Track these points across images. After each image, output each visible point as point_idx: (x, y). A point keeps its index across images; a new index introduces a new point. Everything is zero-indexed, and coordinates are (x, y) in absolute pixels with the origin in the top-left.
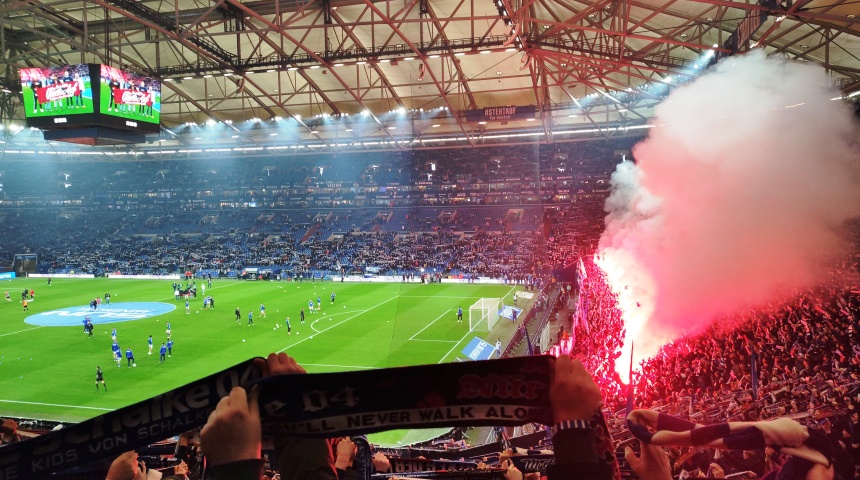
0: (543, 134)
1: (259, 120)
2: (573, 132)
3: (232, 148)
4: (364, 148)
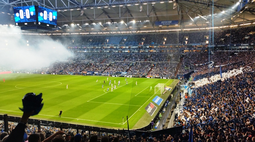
1: (88, 24)
2: (191, 29)
3: (79, 33)
4: (121, 34)
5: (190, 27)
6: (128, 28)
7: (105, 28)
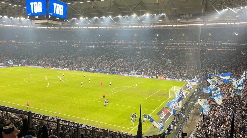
0: (203, 24)
1: (97, 18)
2: (216, 24)
3: (88, 27)
4: (132, 28)
5: (215, 21)
6: (140, 22)
7: (115, 21)
